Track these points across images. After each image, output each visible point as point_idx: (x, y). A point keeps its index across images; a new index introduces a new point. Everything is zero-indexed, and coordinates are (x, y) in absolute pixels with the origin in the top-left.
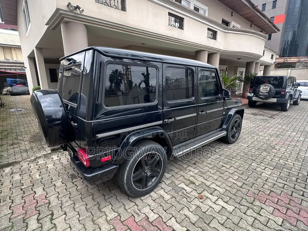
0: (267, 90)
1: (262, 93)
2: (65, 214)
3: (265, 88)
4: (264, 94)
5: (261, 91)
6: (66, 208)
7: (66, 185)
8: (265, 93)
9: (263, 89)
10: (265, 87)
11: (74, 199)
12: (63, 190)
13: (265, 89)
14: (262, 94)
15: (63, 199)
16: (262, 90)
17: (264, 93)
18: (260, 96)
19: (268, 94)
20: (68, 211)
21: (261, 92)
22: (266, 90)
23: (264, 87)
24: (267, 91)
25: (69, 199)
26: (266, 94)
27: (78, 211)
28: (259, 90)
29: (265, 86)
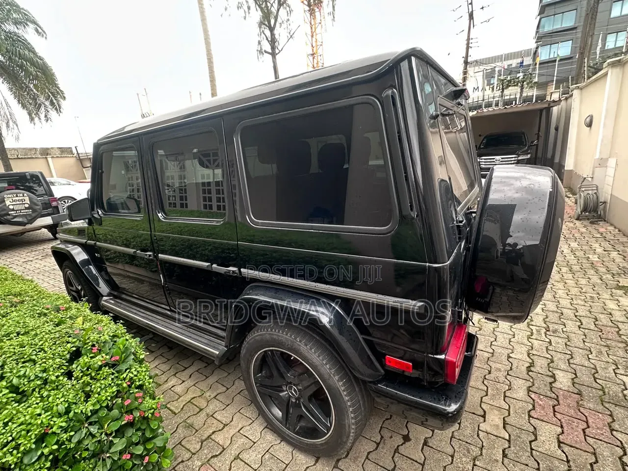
0: (24, 202)
1: (16, 211)
2: (509, 357)
3: (17, 198)
4: (21, 212)
5: (11, 207)
6: (504, 363)
7: (481, 402)
8: (24, 210)
9: (14, 203)
10: (17, 196)
11: (485, 364)
12: (494, 395)
13: (18, 203)
14: (16, 213)
15: (502, 379)
16: (13, 205)
17: (20, 210)
18: (13, 219)
19: (31, 211)
20: (503, 357)
21: (13, 210)
22: (21, 203)
23: (14, 199)
24: (27, 206)
25: (492, 370)
26: (26, 212)
27: (489, 348)
28: (5, 208)
29: (15, 195)
